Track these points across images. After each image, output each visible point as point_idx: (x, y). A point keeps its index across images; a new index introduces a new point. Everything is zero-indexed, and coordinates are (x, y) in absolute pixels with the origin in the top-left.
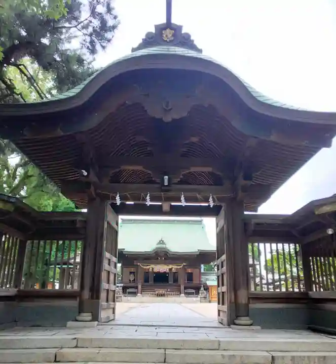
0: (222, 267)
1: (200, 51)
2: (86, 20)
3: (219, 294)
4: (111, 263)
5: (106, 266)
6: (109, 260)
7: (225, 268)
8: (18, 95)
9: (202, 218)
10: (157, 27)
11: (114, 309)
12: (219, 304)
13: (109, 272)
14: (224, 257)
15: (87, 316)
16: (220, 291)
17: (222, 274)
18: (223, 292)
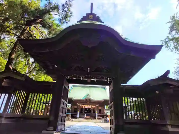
0: (112, 107)
1: (103, 22)
2: (61, 13)
3: (110, 119)
4: (65, 104)
5: (62, 105)
6: (64, 103)
7: (113, 108)
8: (34, 36)
9: (105, 86)
10: (87, 14)
11: (64, 125)
12: (110, 124)
13: (63, 108)
14: (112, 103)
15: (51, 128)
16: (111, 118)
17: (112, 111)
18: (112, 119)
